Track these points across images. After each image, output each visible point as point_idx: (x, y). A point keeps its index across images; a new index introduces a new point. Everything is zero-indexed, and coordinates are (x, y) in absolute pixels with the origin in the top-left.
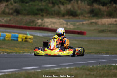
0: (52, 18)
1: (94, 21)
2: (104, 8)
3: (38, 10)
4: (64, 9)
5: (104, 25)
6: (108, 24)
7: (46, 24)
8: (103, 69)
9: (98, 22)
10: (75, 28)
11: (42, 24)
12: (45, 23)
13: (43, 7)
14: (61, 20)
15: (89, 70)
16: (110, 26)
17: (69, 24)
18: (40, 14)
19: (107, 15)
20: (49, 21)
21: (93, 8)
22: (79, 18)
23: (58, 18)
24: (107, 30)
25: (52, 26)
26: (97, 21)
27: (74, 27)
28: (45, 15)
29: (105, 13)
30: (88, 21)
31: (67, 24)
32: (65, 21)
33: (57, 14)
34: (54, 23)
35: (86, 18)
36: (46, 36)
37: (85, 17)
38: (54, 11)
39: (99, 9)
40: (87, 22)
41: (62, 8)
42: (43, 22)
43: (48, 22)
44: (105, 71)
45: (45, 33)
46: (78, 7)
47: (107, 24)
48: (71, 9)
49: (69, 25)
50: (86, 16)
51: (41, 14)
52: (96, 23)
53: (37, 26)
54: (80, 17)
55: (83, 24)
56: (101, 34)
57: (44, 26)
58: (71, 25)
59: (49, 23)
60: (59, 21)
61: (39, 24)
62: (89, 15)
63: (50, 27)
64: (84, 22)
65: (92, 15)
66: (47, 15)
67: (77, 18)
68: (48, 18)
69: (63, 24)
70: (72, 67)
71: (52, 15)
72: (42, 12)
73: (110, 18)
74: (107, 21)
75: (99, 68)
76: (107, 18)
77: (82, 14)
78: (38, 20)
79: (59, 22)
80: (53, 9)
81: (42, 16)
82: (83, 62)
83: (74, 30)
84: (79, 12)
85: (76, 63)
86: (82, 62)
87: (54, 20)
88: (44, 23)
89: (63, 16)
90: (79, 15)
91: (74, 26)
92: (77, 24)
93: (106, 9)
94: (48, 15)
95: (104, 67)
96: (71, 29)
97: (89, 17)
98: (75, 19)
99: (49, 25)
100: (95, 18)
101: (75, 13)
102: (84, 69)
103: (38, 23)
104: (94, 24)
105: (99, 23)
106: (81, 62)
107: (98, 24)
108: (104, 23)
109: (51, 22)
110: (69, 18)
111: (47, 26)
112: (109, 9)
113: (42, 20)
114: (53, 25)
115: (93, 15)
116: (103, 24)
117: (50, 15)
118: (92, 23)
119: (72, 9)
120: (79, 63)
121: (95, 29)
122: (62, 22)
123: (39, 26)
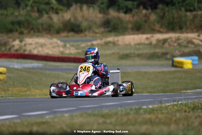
0: (38, 36)
1: (110, 39)
2: (127, 17)
3: (13, 23)
4: (59, 20)
5: (128, 46)
6: (135, 45)
7: (28, 48)
8: (127, 114)
9: (118, 41)
10: (78, 53)
11: (21, 48)
12: (27, 46)
13: (22, 18)
14: (55, 40)
15: (103, 116)
16: (138, 46)
17: (68, 46)
18: (17, 31)
19: (132, 29)
20: (33, 43)
21: (109, 17)
22: (86, 36)
23: (49, 36)
24: (134, 53)
25: (39, 51)
26: (116, 39)
27: (76, 51)
28: (26, 32)
29: (130, 26)
30: (101, 39)
31: (65, 46)
32: (61, 41)
33: (46, 30)
34: (42, 45)
35: (98, 35)
36: (29, 68)
37: (96, 33)
38: (42, 25)
39: (119, 18)
40: (99, 42)
41: (56, 18)
42: (23, 44)
43: (31, 44)
44: (131, 117)
45: (27, 63)
46: (83, 17)
47: (132, 44)
48: (70, 19)
49: (69, 48)
50: (97, 31)
51: (19, 30)
52: (114, 44)
53: (13, 52)
54: (87, 33)
55: (92, 45)
56: (124, 62)
57: (25, 50)
58: (72, 48)
59: (33, 46)
60: (51, 41)
61: (16, 47)
62: (102, 29)
63: (35, 52)
64: (95, 42)
65: (107, 30)
66: (29, 32)
67: (82, 34)
68: (31, 37)
69: (58, 46)
70: (75, 114)
71: (39, 31)
72: (20, 27)
73: (137, 34)
74: (134, 39)
75: (120, 113)
76: (133, 34)
77: (90, 28)
78: (14, 40)
79: (51, 44)
80: (40, 21)
81: (22, 33)
82: (93, 104)
83: (78, 56)
84: (84, 24)
85: (81, 107)
86: (92, 106)
87: (42, 40)
88: (25, 45)
89: (58, 32)
90: (85, 30)
91: (77, 49)
92: (83, 45)
93: (131, 19)
94: (32, 32)
95: (128, 111)
96: (71, 54)
97: (103, 33)
98: (78, 37)
99: (34, 49)
100: (112, 34)
101: (79, 26)
102: (94, 115)
103: (13, 46)
104: (111, 45)
105: (120, 43)
106: (89, 106)
107: (119, 45)
108: (127, 43)
109: (37, 43)
110: (68, 37)
111: (30, 51)
112: (135, 18)
113: (21, 41)
114: (40, 49)
115: (109, 29)
116: (126, 45)
117: (34, 32)
118: (107, 43)
119: (72, 20)
120: (87, 106)
121: (113, 54)
122: (57, 43)
123: (17, 50)
